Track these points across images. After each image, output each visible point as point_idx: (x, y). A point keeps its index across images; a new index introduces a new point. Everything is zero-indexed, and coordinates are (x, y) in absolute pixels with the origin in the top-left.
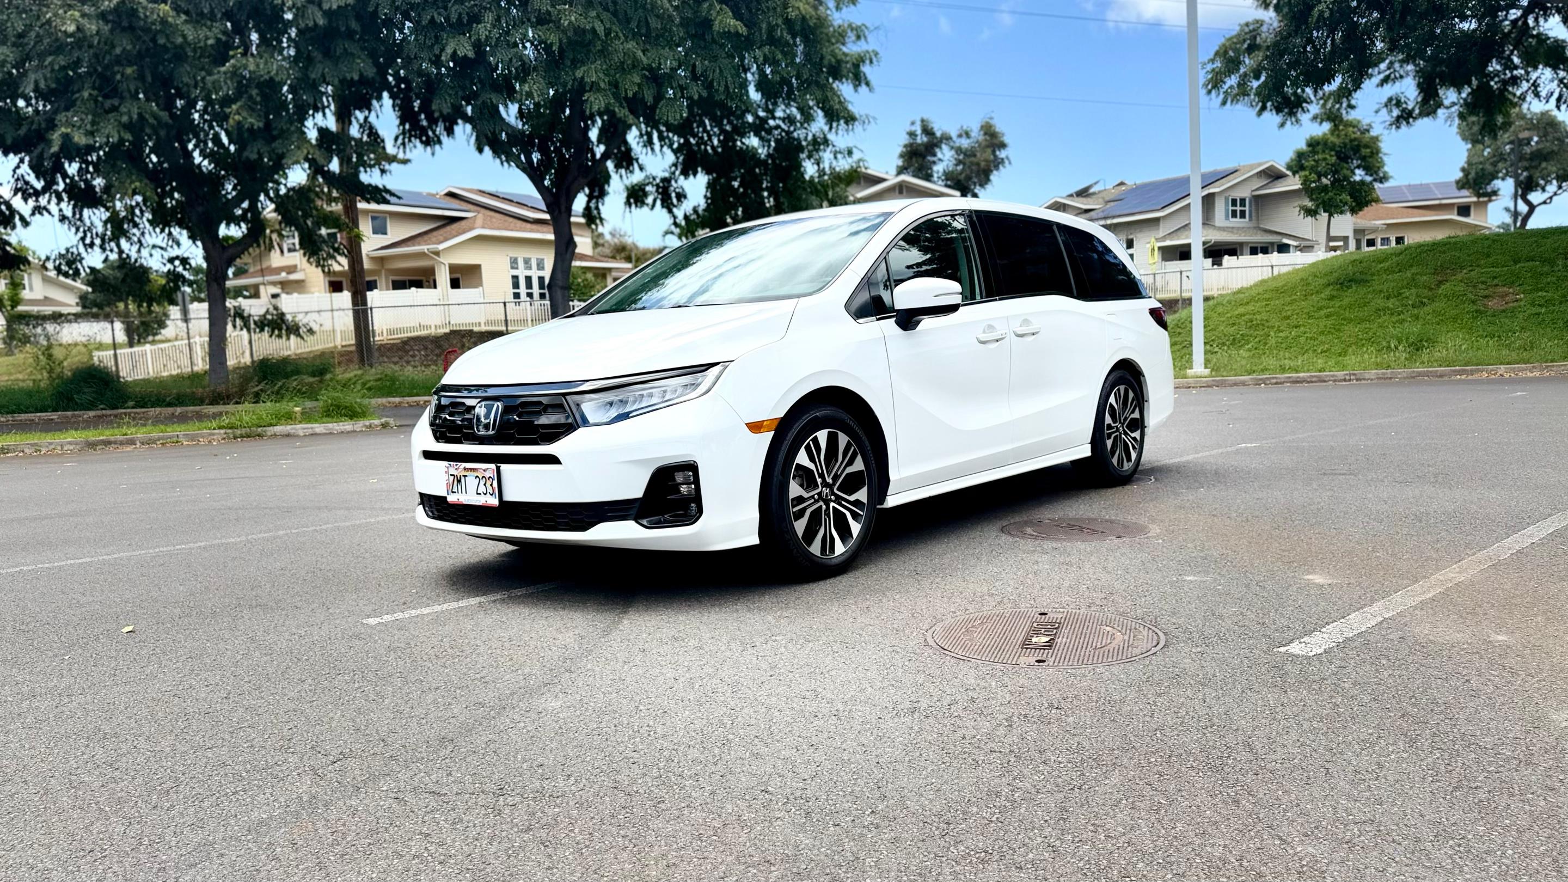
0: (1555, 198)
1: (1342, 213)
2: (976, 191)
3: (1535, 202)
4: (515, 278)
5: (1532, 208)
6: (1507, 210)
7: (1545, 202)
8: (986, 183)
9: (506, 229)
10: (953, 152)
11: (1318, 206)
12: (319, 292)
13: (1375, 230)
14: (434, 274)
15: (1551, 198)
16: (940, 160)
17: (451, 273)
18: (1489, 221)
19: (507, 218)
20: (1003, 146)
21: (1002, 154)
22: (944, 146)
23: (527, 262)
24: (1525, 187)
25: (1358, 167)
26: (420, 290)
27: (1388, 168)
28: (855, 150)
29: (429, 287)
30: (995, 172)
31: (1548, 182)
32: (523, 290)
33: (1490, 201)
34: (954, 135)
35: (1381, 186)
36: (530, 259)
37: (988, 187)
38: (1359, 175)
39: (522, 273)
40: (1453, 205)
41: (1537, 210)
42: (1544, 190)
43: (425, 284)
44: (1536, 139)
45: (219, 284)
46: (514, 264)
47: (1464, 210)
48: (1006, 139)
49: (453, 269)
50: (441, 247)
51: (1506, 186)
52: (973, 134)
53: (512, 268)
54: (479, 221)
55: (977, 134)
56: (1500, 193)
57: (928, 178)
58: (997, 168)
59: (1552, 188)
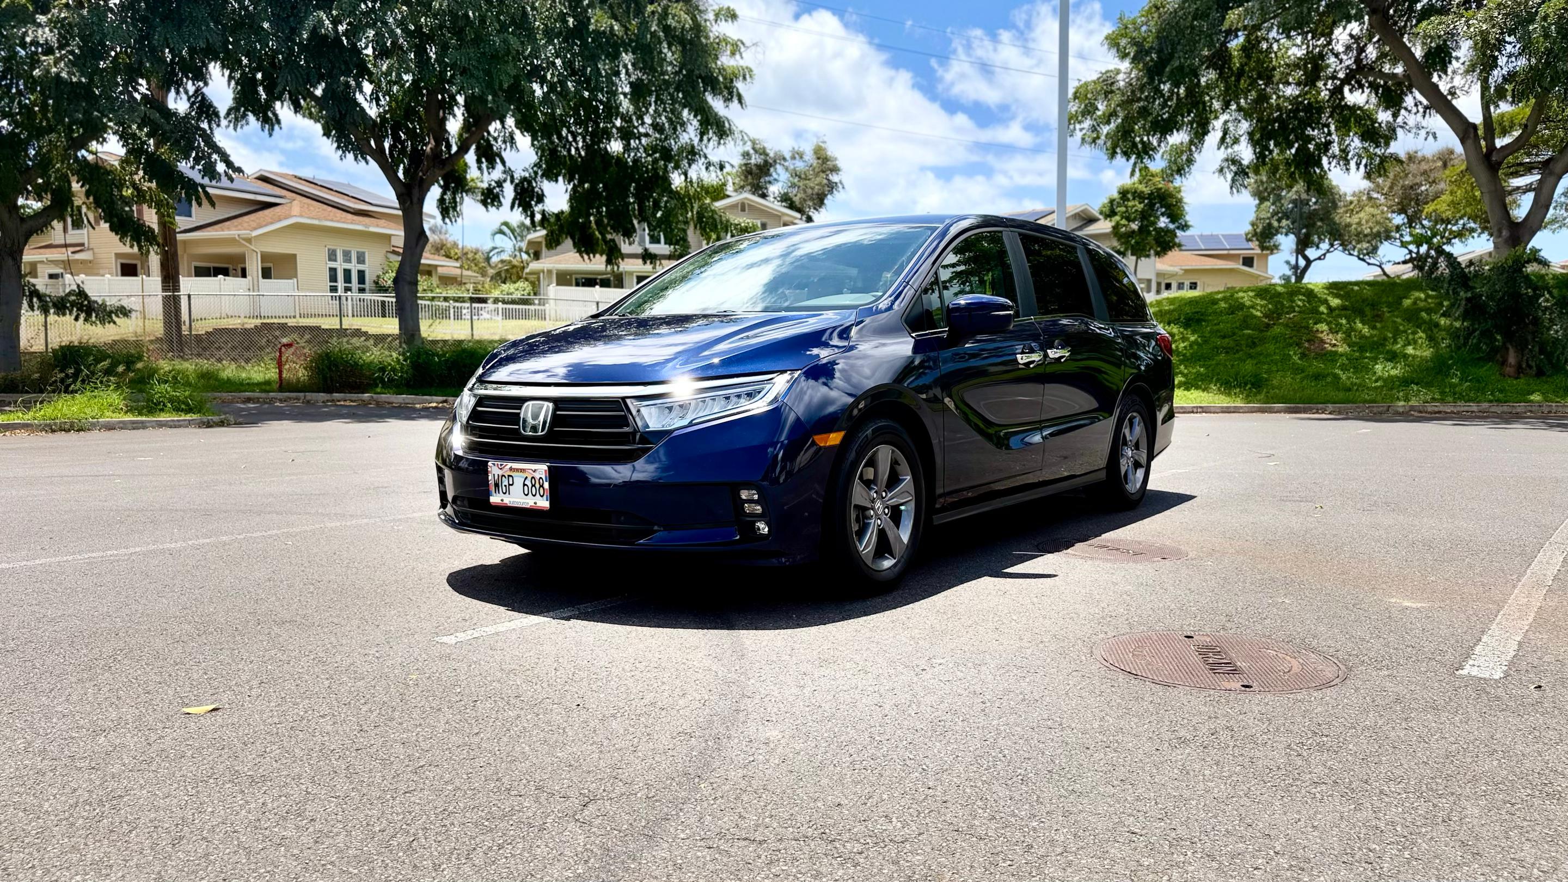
0: (1328, 255)
1: (1148, 256)
2: (811, 214)
3: (1312, 258)
4: (333, 272)
5: (1309, 262)
6: (1288, 263)
7: (1319, 258)
8: (820, 207)
9: (326, 218)
10: (788, 175)
11: (1126, 249)
12: (111, 274)
13: (1173, 275)
14: (243, 262)
15: (1324, 255)
16: (775, 180)
17: (262, 262)
18: (1270, 272)
19: (325, 206)
20: (835, 169)
21: (834, 178)
22: (778, 166)
23: (347, 255)
24: (1303, 245)
25: (1163, 214)
26: (227, 278)
27: (1189, 218)
28: (727, 165)
29: (236, 276)
30: (829, 196)
31: (1321, 240)
32: (341, 284)
33: (1272, 253)
34: (788, 156)
35: (1183, 233)
36: (350, 252)
37: (822, 210)
38: (1163, 222)
39: (340, 266)
40: (1239, 255)
41: (1313, 264)
42: (1318, 247)
43: (231, 272)
44: (1314, 200)
45: (14, 259)
46: (332, 256)
47: (1248, 261)
48: (840, 164)
49: (265, 257)
50: (253, 233)
51: (1287, 242)
52: (806, 158)
53: (330, 260)
54: (295, 208)
55: (809, 157)
56: (1281, 247)
57: (764, 196)
58: (831, 192)
59: (1325, 246)
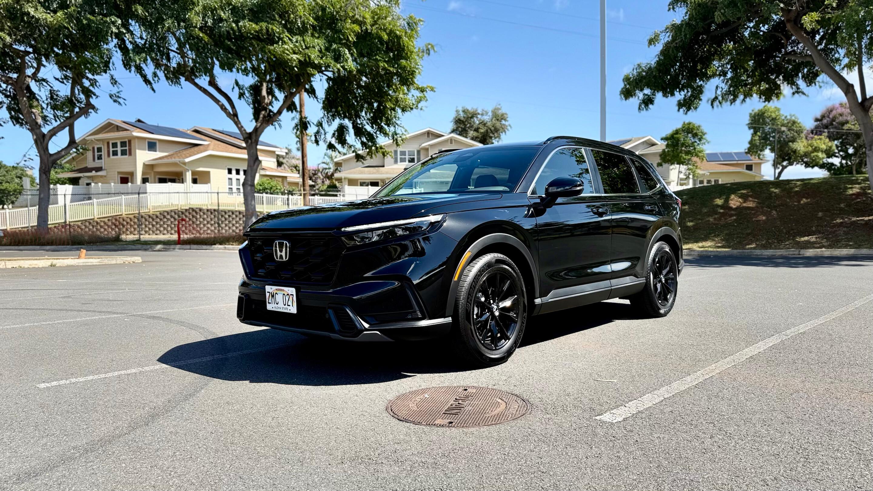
4: (230, 180)
9: (226, 152)
12: (115, 183)
14: (182, 176)
17: (192, 175)
18: (762, 174)
19: (227, 145)
23: (238, 171)
26: (173, 184)
29: (179, 182)
32: (234, 187)
33: (762, 163)
36: (240, 169)
39: (234, 177)
40: (744, 164)
43: (177, 181)
45: (46, 175)
46: (230, 172)
47: (749, 167)
49: (194, 173)
50: (187, 160)
52: (490, 114)
54: (211, 147)
